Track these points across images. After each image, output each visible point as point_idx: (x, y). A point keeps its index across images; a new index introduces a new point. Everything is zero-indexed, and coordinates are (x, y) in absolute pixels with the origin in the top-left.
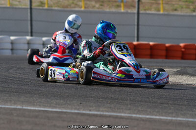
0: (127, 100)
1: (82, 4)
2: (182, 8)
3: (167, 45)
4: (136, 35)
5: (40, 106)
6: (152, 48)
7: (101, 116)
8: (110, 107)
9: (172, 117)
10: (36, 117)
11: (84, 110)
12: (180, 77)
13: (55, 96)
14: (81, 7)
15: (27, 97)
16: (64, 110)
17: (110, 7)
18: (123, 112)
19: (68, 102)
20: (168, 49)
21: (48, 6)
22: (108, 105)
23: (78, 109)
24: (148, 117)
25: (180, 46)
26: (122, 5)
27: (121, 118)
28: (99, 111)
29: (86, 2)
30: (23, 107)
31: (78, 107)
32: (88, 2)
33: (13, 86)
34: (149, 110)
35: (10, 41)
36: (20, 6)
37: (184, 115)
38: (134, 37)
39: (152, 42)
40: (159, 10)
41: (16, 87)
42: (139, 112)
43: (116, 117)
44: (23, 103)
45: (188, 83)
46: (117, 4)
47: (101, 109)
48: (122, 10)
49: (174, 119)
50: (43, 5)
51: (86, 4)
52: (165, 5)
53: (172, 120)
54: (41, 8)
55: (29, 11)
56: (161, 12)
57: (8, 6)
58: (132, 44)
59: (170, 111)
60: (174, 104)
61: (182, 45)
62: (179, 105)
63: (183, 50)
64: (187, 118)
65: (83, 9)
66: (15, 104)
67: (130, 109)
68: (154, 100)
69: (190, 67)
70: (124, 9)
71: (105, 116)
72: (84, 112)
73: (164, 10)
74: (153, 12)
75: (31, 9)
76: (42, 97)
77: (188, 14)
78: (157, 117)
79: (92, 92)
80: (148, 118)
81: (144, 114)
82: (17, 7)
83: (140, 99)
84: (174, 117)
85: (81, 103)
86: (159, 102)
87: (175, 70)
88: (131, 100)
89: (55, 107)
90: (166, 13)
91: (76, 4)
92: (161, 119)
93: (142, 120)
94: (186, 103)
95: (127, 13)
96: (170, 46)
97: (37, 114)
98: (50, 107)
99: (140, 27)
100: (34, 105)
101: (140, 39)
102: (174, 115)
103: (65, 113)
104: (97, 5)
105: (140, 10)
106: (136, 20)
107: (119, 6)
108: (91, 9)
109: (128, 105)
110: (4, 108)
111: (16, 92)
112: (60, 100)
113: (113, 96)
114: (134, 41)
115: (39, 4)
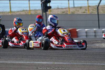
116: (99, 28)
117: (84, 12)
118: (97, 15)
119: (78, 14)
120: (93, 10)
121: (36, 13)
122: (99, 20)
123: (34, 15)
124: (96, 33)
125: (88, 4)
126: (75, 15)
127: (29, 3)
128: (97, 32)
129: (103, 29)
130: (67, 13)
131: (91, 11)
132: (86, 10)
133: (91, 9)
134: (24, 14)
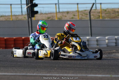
115: (98, 17)
116: (91, 36)
117: (72, 18)
118: (89, 21)
119: (66, 19)
120: (82, 15)
121: (18, 19)
122: (91, 27)
123: (15, 21)
124: (89, 42)
125: (78, 8)
126: (63, 20)
127: (11, 8)
128: (91, 41)
129: (97, 38)
130: (53, 18)
131: (80, 16)
132: (74, 15)
133: (80, 14)
134: (3, 20)
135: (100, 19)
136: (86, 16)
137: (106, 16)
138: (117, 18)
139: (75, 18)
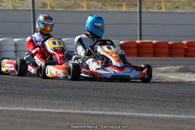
0: (129, 99)
1: (84, 4)
2: (184, 5)
3: (170, 43)
4: (139, 34)
5: (43, 107)
6: (155, 46)
7: (104, 115)
8: (113, 107)
9: (174, 114)
10: (39, 118)
11: (87, 110)
12: (183, 74)
13: (58, 97)
14: (83, 8)
15: (30, 99)
16: (67, 111)
17: (112, 7)
18: (126, 111)
19: (71, 103)
20: (171, 47)
21: (51, 8)
22: (111, 104)
23: (81, 110)
24: (150, 115)
25: (183, 44)
26: (124, 4)
27: (124, 117)
28: (101, 110)
29: (87, 2)
30: (26, 108)
31: (81, 108)
32: (90, 2)
33: (16, 88)
34: (152, 108)
35: (14, 43)
36: (22, 8)
37: (186, 112)
38: (137, 35)
39: (154, 40)
40: (161, 8)
41: (19, 89)
42: (142, 111)
43: (119, 116)
44: (26, 104)
45: (191, 80)
46: (119, 3)
47: (104, 109)
48: (124, 9)
49: (176, 116)
50: (46, 6)
51: (88, 4)
52: (166, 3)
53: (174, 118)
54: (44, 9)
55: (32, 12)
56: (163, 10)
57: (11, 8)
58: (135, 42)
59: (173, 109)
60: (177, 102)
61: (184, 42)
62: (181, 102)
63: (186, 47)
64: (190, 115)
65: (85, 9)
66: (18, 106)
67: (132, 108)
68: (156, 98)
69: (192, 64)
70: (126, 9)
71: (108, 116)
72: (87, 112)
73: (166, 8)
74: (155, 11)
75: (34, 10)
76: (45, 98)
77: (190, 11)
78: (160, 115)
79: (95, 92)
80: (150, 117)
81: (146, 113)
82: (20, 9)
83: (142, 98)
84: (177, 114)
85: (83, 103)
86: (161, 100)
87: (178, 67)
88: (133, 99)
89: (58, 108)
90: (168, 11)
91: (78, 5)
92: (163, 117)
93: (145, 118)
94: (188, 100)
95: (129, 12)
96: (172, 44)
97: (39, 115)
98: (53, 108)
99: (142, 25)
100: (37, 107)
101: (143, 37)
102: (176, 112)
103: (68, 113)
104: (100, 5)
105: (142, 9)
106: (138, 19)
107: (121, 5)
108: (93, 9)
109: (130, 104)
110: (7, 110)
111: (19, 94)
112: (63, 100)
113: (115, 95)
114: (137, 40)
115: (42, 5)
135: (47, 9)
136: (22, 4)
137: (54, 4)
138: (74, 8)
139: (5, 7)
